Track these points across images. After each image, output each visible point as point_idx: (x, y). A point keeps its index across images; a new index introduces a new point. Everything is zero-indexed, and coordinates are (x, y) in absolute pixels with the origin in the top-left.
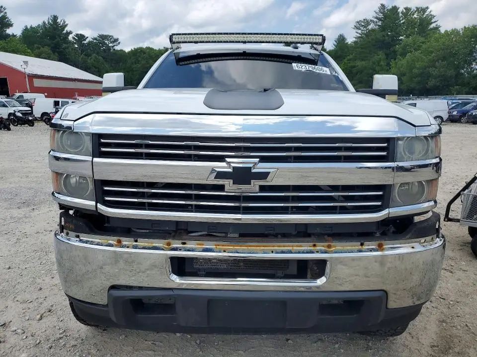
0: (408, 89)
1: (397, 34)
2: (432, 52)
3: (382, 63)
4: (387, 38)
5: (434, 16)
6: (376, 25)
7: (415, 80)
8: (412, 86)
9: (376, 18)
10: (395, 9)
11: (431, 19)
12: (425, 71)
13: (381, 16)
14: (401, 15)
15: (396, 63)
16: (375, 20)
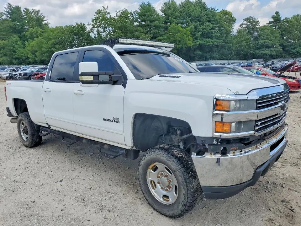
0: (41, 60)
1: (23, 24)
2: (51, 39)
3: (18, 43)
4: (17, 26)
5: (45, 17)
6: (7, 16)
7: (45, 55)
8: (44, 58)
9: (6, 12)
10: (18, 8)
11: (43, 18)
12: (49, 50)
13: (9, 11)
14: (23, 12)
15: (29, 44)
16: (6, 13)
